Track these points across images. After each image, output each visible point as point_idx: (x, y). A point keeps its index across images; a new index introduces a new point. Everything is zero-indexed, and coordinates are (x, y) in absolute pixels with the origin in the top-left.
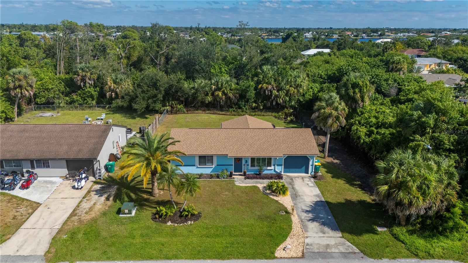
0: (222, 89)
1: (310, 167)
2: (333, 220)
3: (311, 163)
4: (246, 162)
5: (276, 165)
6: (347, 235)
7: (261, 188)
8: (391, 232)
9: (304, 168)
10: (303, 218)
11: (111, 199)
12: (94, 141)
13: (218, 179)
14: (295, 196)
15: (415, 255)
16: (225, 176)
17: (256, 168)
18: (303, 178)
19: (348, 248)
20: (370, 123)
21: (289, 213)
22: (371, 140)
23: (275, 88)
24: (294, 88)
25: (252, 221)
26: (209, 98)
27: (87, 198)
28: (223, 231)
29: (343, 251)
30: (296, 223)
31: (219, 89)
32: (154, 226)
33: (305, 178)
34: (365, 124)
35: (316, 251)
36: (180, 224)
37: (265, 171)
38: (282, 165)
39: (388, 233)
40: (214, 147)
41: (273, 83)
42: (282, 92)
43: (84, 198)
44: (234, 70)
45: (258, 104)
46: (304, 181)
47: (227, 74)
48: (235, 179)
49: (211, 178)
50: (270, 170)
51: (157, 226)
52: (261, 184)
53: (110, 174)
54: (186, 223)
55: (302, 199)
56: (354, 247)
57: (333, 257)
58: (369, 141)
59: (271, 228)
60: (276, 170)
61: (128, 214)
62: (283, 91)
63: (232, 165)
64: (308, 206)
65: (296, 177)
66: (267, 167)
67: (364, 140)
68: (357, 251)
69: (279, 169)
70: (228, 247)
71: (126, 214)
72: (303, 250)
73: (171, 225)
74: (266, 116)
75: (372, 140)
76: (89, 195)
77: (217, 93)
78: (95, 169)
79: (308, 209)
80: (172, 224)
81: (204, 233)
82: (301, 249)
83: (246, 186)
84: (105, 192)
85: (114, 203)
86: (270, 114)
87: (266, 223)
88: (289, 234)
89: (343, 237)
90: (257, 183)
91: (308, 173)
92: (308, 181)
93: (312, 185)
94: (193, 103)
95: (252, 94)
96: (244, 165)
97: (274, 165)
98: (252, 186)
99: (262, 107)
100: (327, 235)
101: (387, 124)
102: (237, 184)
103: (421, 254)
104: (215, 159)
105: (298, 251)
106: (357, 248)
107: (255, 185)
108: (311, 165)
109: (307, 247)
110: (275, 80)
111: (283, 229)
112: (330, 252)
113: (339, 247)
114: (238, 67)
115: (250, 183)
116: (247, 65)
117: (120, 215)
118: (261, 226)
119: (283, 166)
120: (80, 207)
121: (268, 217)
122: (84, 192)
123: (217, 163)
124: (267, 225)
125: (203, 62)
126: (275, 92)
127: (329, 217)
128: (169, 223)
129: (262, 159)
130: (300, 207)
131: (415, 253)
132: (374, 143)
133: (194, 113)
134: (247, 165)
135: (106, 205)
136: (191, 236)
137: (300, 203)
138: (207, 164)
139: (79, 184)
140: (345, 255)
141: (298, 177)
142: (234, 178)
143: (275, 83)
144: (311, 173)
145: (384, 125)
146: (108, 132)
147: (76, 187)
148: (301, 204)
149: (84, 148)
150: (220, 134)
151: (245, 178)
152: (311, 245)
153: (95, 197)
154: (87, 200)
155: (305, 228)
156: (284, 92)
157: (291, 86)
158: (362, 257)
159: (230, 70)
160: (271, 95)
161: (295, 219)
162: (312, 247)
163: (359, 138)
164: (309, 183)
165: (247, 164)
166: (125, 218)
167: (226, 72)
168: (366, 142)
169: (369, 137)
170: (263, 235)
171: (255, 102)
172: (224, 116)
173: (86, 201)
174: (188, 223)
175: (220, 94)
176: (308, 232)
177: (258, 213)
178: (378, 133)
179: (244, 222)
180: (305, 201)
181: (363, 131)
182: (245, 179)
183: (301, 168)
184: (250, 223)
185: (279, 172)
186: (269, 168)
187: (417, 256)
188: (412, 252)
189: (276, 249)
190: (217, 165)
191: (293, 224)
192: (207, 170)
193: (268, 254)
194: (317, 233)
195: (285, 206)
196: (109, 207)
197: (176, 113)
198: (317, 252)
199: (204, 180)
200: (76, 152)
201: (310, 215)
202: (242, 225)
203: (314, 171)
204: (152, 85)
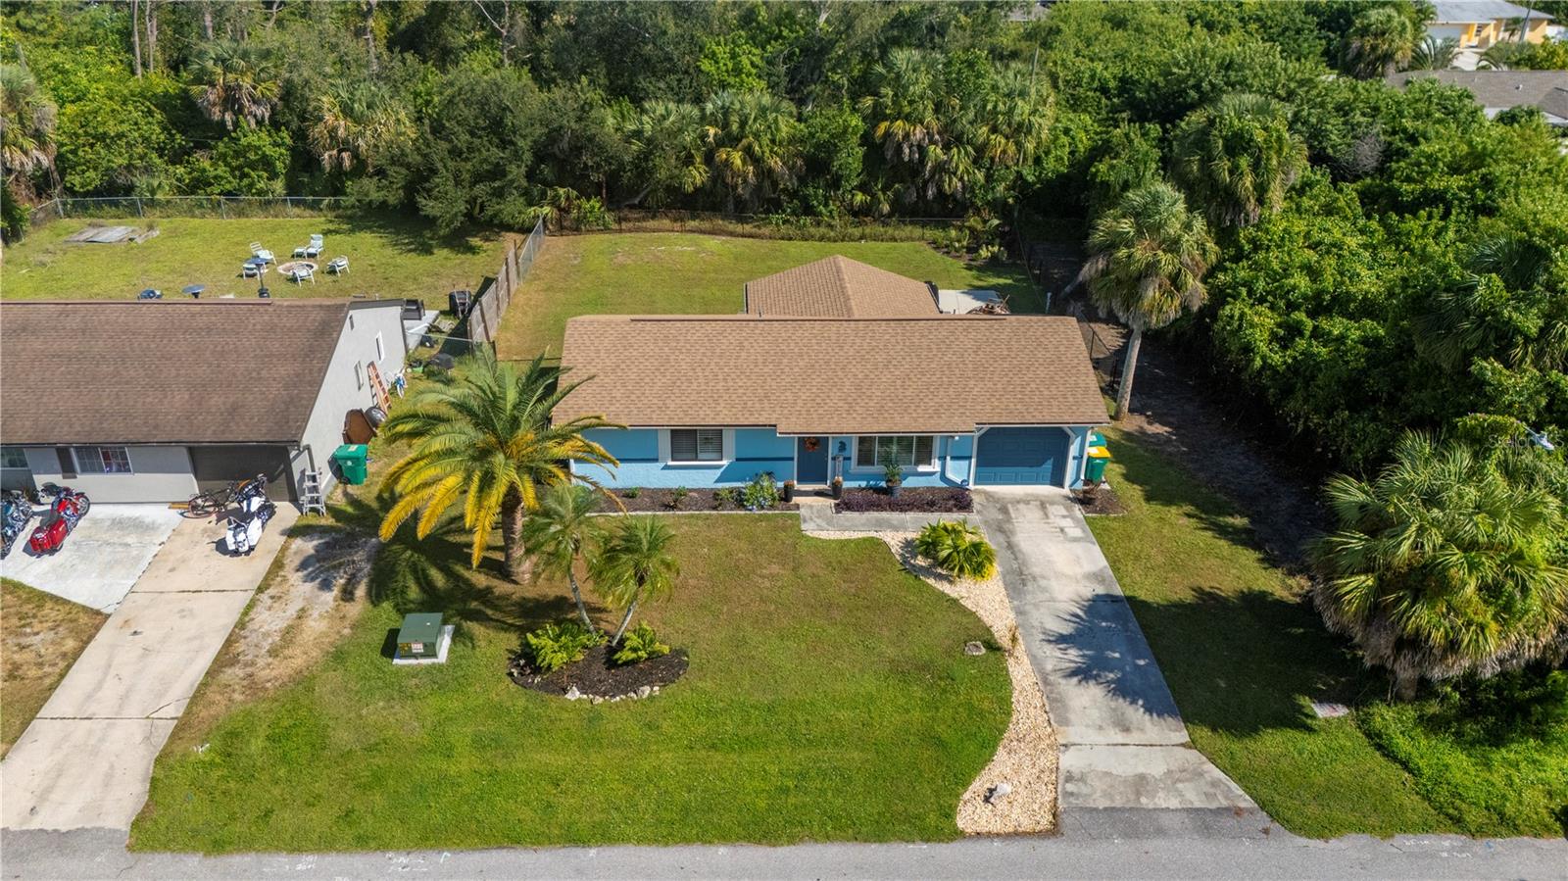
0: (745, 142)
1: (1071, 465)
2: (1157, 676)
3: (1073, 450)
4: (843, 446)
5: (948, 458)
6: (1204, 733)
7: (896, 549)
8: (1363, 724)
9: (1048, 465)
10: (1049, 667)
11: (361, 591)
12: (285, 370)
13: (743, 512)
14: (1019, 582)
15: (1451, 819)
16: (765, 499)
17: (878, 468)
18: (1043, 504)
19: (1212, 790)
20: (1288, 292)
21: (999, 649)
22: (1290, 361)
23: (937, 137)
24: (1007, 138)
25: (870, 685)
26: (697, 176)
27: (271, 591)
28: (767, 725)
29: (1197, 805)
30: (1024, 689)
31: (730, 140)
32: (521, 702)
33: (1052, 503)
34: (1270, 298)
35: (1102, 804)
36: (614, 696)
37: (910, 478)
38: (970, 458)
39: (1351, 727)
40: (726, 397)
41: (929, 117)
42: (959, 152)
43: (260, 590)
44: (784, 63)
45: (873, 196)
46: (1046, 516)
47: (760, 77)
48: (802, 512)
49: (715, 508)
50: (927, 475)
51: (531, 706)
52: (896, 529)
53: (350, 489)
54: (633, 695)
55: (1044, 590)
56: (1233, 785)
57: (1161, 832)
58: (1285, 362)
59: (937, 709)
60: (950, 475)
61: (423, 656)
62: (965, 149)
63: (792, 459)
64: (1068, 618)
65: (1018, 502)
66: (918, 462)
67: (1264, 358)
68: (1246, 802)
69: (958, 472)
70: (785, 791)
71: (416, 656)
72: (1056, 799)
73: (579, 699)
74: (902, 240)
75: (1295, 358)
76: (279, 579)
77: (724, 156)
78: (297, 477)
79: (1066, 629)
80: (585, 696)
81: (701, 730)
82: (1049, 797)
83: (841, 541)
84: (336, 568)
85: (371, 607)
86: (918, 232)
87: (917, 691)
88: (1001, 732)
89: (1192, 745)
90: (880, 525)
91: (1061, 485)
92: (1064, 517)
93: (1077, 532)
94: (638, 193)
95: (851, 158)
96: (834, 459)
97: (943, 458)
98: (865, 540)
99: (886, 208)
100: (1135, 737)
101: (1354, 301)
102: (808, 533)
103: (1473, 816)
104: (729, 441)
105: (1036, 807)
106: (1246, 789)
107: (874, 534)
108: (1074, 458)
109: (1070, 787)
110: (938, 108)
111: (981, 714)
112: (1151, 806)
113: (1180, 786)
114: (801, 51)
115: (856, 527)
116: (832, 43)
117: (396, 661)
118: (902, 701)
119: (974, 461)
120: (250, 626)
121: (924, 667)
122: (260, 564)
123: (737, 452)
124: (922, 699)
125: (672, 30)
126: (935, 152)
127: (1141, 662)
128: (574, 694)
129: (900, 439)
130: (1036, 624)
131: (1451, 811)
132: (1303, 371)
133: (645, 230)
134: (845, 459)
135: (344, 617)
136: (656, 743)
137: (1036, 605)
138: (700, 456)
139: (241, 537)
140: (1206, 821)
141: (1027, 502)
142: (797, 507)
143: (938, 119)
144: (1071, 485)
145: (1340, 306)
146: (335, 335)
147: (232, 547)
148: (1042, 610)
149: (251, 398)
150: (746, 344)
151: (839, 508)
152: (1082, 779)
153: (299, 588)
154: (272, 597)
155: (1056, 708)
156: (967, 153)
157: (994, 130)
158: (1266, 831)
159: (770, 62)
160: (922, 161)
161: (1020, 672)
162: (1085, 790)
163: (1248, 349)
164: (1067, 523)
165: (846, 454)
166: (414, 673)
167: (754, 71)
168: (1272, 368)
169: (1284, 348)
170: (911, 738)
171: (863, 188)
172: (750, 240)
173: (269, 601)
174: (640, 693)
175: (737, 158)
176: (1067, 725)
177: (891, 652)
178: (1316, 333)
179: (839, 686)
180: (1053, 600)
181: (1261, 324)
182: (837, 512)
183: (1039, 464)
184: (862, 691)
185: (959, 481)
186: (922, 468)
187: (1457, 823)
188: (1440, 809)
189: (958, 796)
190: (737, 460)
191: (1016, 694)
192: (701, 476)
193: (932, 819)
194: (1101, 728)
195: (985, 619)
196: (353, 627)
197: (577, 230)
198: (1106, 809)
199: (692, 516)
200: (222, 414)
201: (1073, 653)
202: (834, 699)
203: (1082, 477)
204: (484, 129)
